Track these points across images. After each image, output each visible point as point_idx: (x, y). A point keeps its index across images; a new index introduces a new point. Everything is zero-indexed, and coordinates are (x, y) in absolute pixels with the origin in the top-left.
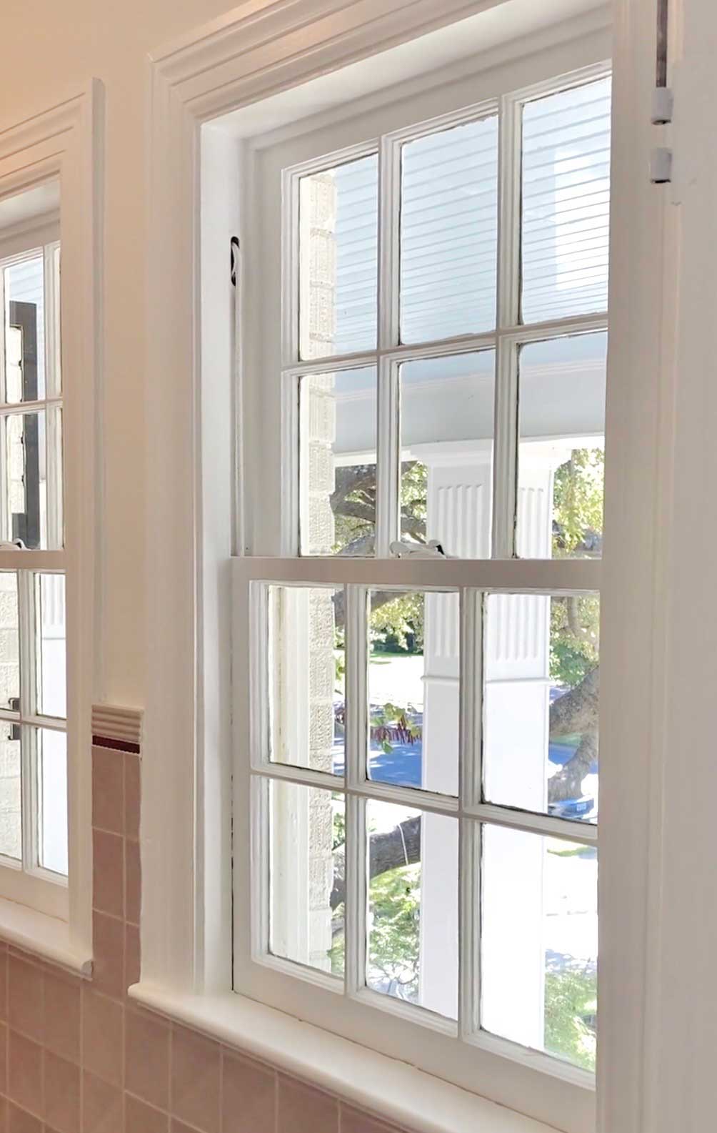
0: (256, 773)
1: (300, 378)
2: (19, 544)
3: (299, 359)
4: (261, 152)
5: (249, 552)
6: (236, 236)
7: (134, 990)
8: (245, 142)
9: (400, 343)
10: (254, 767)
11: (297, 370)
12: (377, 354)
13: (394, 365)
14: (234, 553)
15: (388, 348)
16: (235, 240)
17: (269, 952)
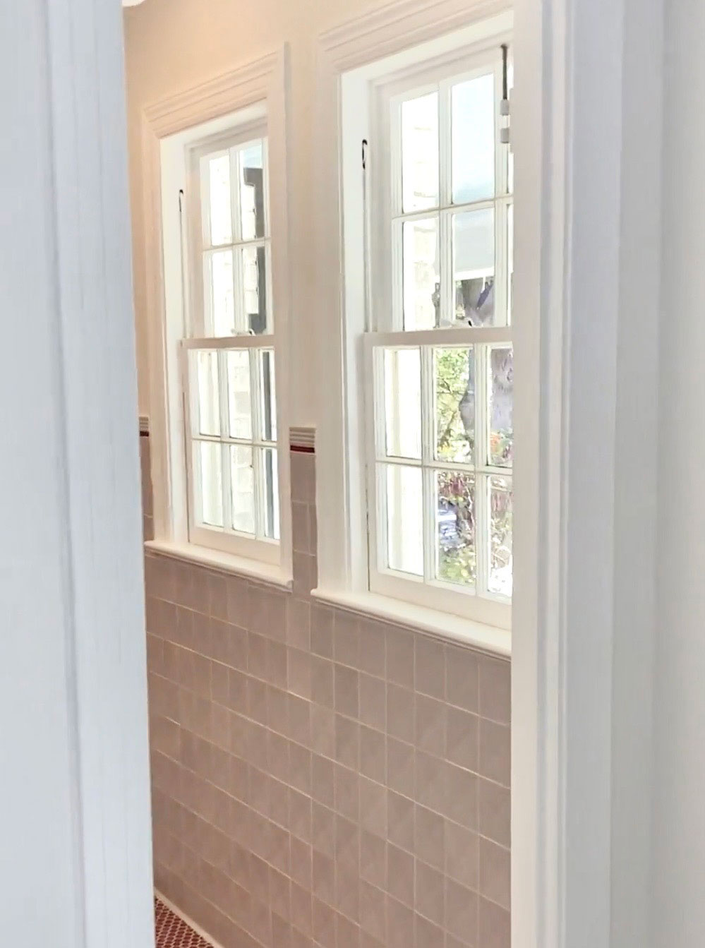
0: (378, 461)
1: (403, 224)
2: (251, 332)
3: (403, 212)
4: (379, 88)
5: (375, 330)
6: (365, 139)
7: (313, 592)
8: (370, 82)
9: (452, 203)
10: (377, 459)
11: (402, 219)
12: (439, 209)
13: (449, 216)
14: (366, 330)
15: (445, 206)
16: (365, 142)
17: (389, 567)
